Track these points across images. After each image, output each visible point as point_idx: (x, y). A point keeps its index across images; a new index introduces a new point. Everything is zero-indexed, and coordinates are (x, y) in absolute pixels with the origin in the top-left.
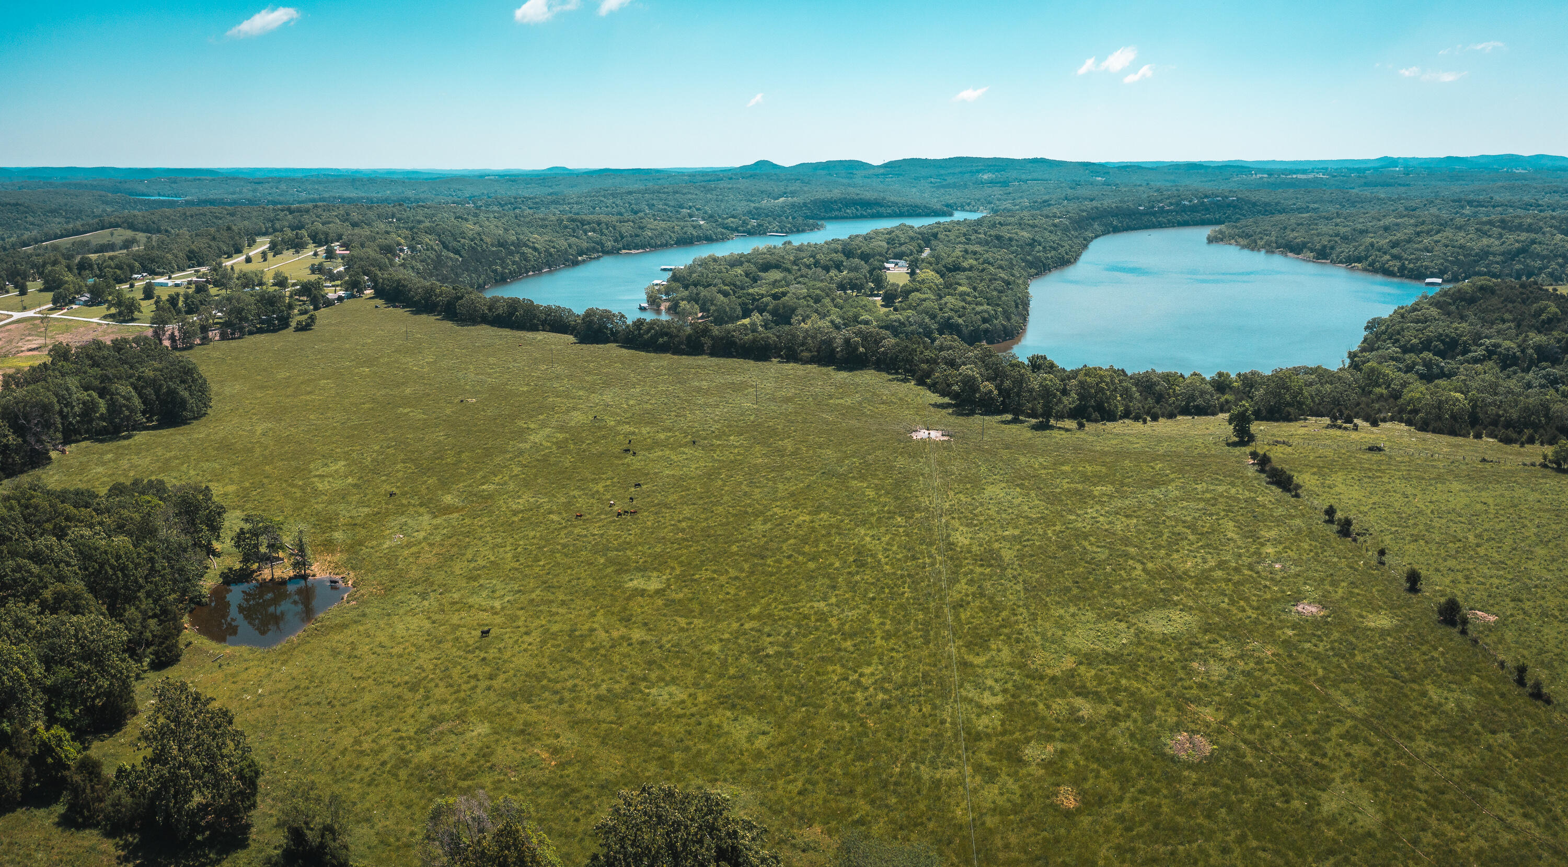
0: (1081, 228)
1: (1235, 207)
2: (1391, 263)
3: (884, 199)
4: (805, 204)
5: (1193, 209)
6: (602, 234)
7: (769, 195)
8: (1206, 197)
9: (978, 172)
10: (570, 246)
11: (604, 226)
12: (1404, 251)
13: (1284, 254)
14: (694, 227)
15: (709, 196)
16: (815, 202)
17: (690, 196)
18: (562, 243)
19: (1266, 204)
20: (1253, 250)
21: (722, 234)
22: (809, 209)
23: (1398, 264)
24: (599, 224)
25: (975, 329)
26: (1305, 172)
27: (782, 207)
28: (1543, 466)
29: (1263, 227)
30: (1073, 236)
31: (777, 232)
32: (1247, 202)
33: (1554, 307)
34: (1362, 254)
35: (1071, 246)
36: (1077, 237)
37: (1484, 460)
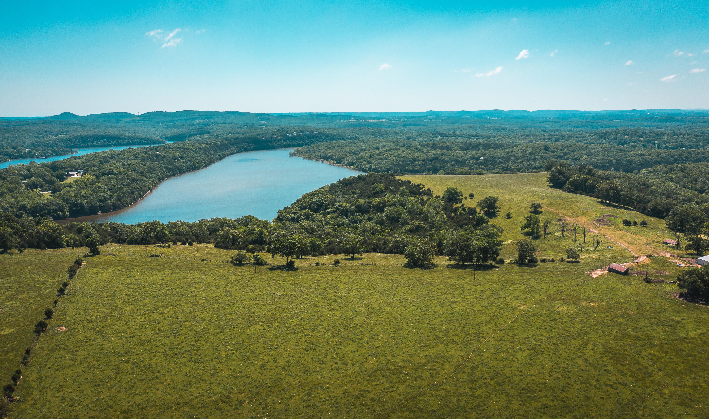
0: (220, 149)
1: (317, 137)
2: (365, 166)
3: (123, 135)
4: (70, 139)
5: (294, 138)
7: (51, 133)
8: (302, 132)
9: (196, 118)
12: (374, 160)
13: (322, 161)
15: (8, 135)
16: (76, 138)
19: (334, 136)
20: (309, 159)
21: (1, 158)
22: (73, 141)
23: (369, 166)
25: (92, 206)
26: (379, 118)
27: (55, 141)
28: (232, 262)
29: (320, 147)
30: (211, 154)
31: (42, 156)
32: (323, 134)
33: (382, 186)
34: (355, 161)
35: (204, 160)
36: (214, 154)
37: (203, 260)
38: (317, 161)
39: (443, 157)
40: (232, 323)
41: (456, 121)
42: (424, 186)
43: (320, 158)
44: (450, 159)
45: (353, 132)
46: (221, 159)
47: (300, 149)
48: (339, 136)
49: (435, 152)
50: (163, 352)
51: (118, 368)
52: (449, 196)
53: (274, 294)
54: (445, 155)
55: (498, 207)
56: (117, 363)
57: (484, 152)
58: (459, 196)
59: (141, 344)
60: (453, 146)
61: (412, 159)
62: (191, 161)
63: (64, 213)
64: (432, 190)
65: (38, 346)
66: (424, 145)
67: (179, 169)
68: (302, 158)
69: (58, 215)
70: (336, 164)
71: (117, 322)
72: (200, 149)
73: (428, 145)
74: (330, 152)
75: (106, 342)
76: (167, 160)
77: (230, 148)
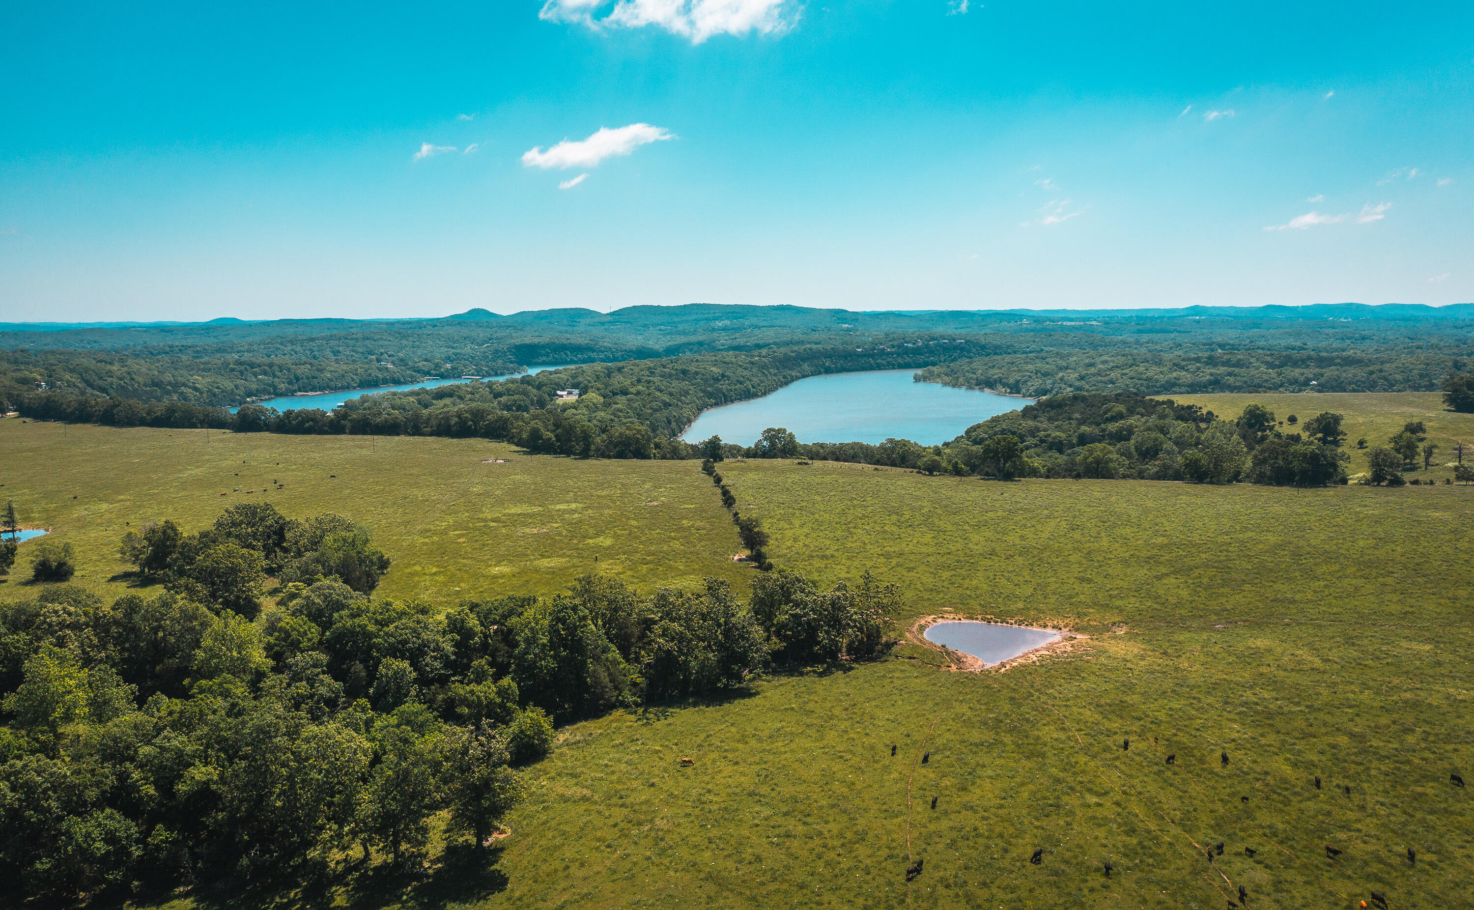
0: (784, 367)
1: (962, 349)
5: (917, 351)
6: (274, 376)
7: (474, 341)
8: (933, 339)
10: (237, 387)
11: (276, 368)
12: (1087, 383)
13: (981, 389)
14: (380, 370)
17: (381, 343)
18: (228, 385)
19: (997, 347)
20: (954, 386)
21: (411, 376)
22: (514, 354)
24: (271, 366)
26: (1084, 320)
29: (974, 365)
30: (770, 373)
31: (473, 375)
32: (976, 344)
33: (1121, 408)
34: (1048, 387)
35: (762, 382)
36: (775, 375)
38: (970, 388)
39: (1231, 380)
41: (1256, 325)
42: (1200, 408)
43: (977, 385)
44: (1246, 382)
45: (1034, 342)
46: (787, 384)
47: (935, 369)
48: (1008, 347)
49: (1213, 371)
52: (1249, 420)
54: (1235, 375)
55: (1342, 433)
57: (1317, 370)
58: (1268, 422)
60: (1252, 360)
61: (1167, 382)
62: (741, 383)
64: (1215, 414)
66: (1189, 359)
67: (724, 395)
68: (940, 385)
70: (1011, 393)
72: (753, 363)
73: (1198, 360)
74: (995, 373)
76: (702, 379)
77: (800, 366)
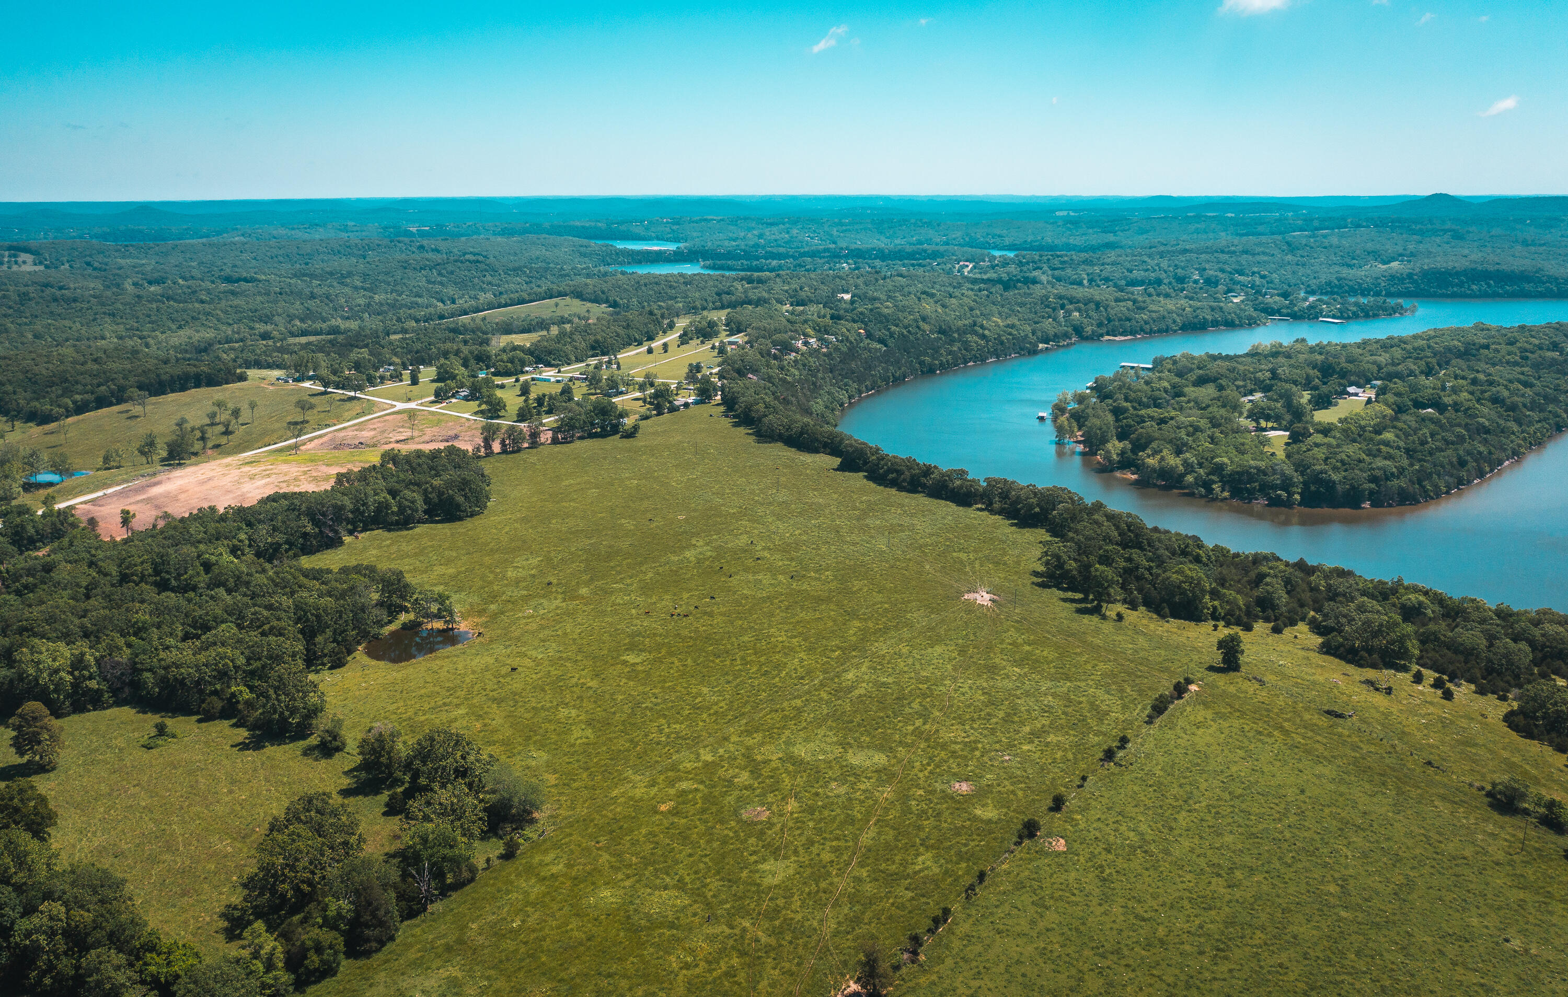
4: (1410, 276)
7: (1376, 255)
16: (1426, 273)
18: (1026, 328)
21: (1250, 318)
22: (1415, 282)
25: (1353, 487)
27: (1377, 278)
28: (1489, 794)
31: (1334, 317)
37: (1429, 763)
40: (1343, 982)
50: (1169, 985)
51: (1079, 979)
53: (1507, 940)
56: (1086, 968)
59: (1148, 945)
63: (1290, 494)
65: (1004, 867)
69: (1280, 496)
71: (1147, 869)
75: (1100, 910)
